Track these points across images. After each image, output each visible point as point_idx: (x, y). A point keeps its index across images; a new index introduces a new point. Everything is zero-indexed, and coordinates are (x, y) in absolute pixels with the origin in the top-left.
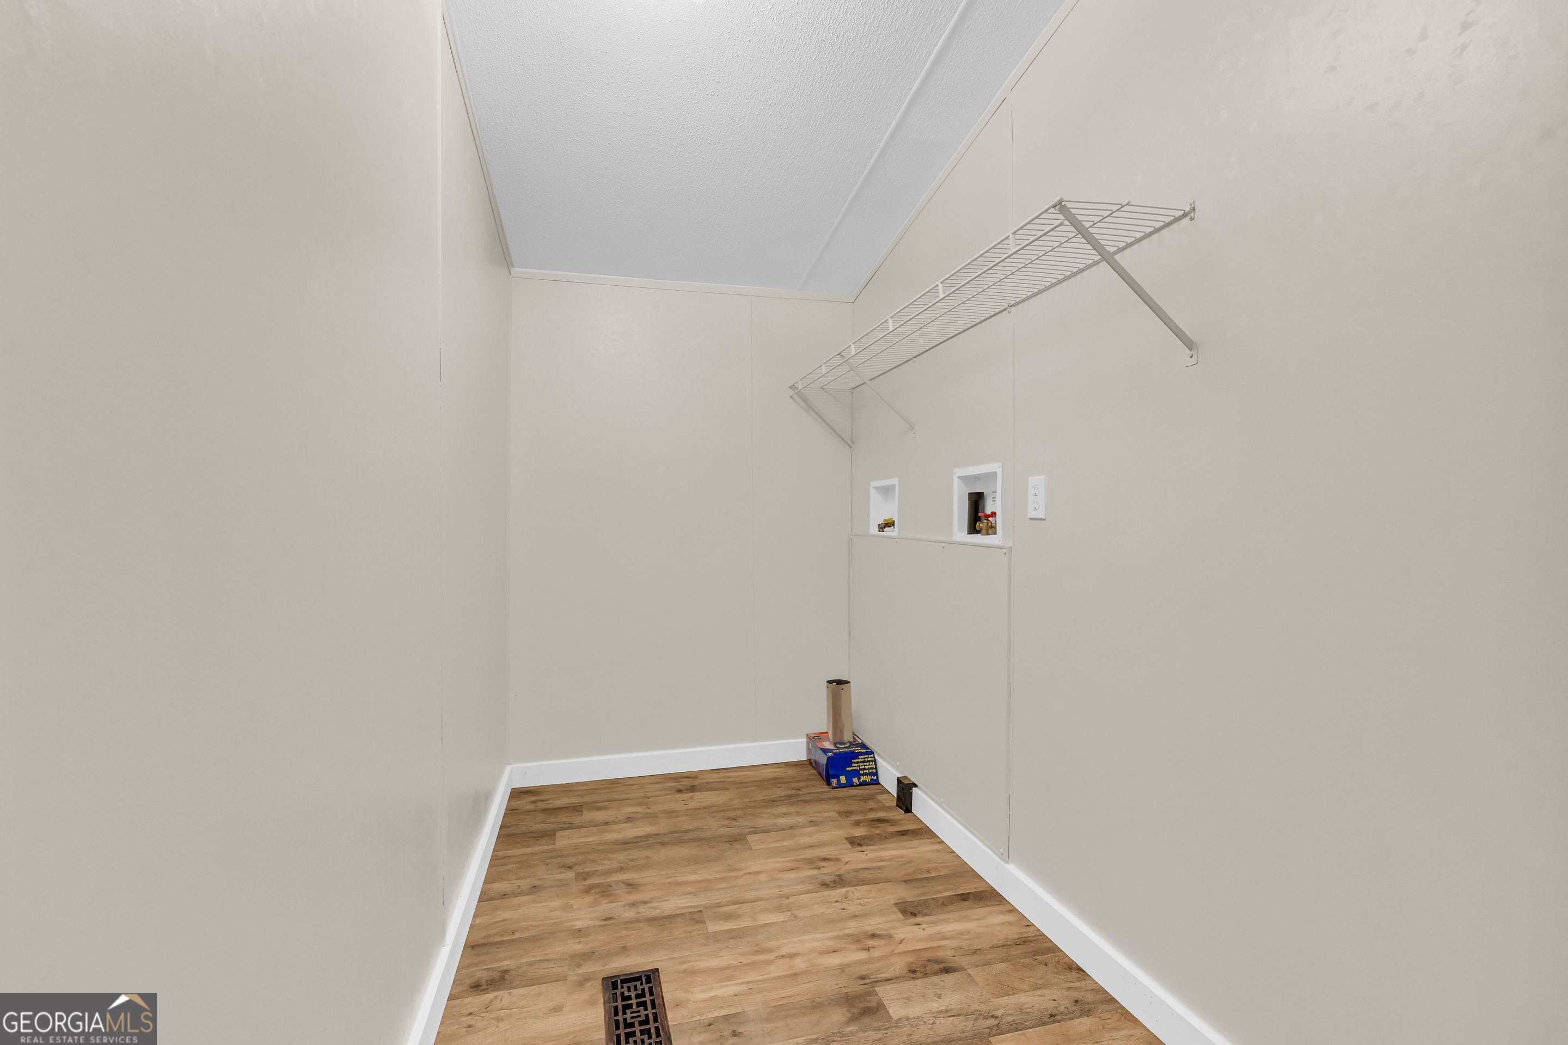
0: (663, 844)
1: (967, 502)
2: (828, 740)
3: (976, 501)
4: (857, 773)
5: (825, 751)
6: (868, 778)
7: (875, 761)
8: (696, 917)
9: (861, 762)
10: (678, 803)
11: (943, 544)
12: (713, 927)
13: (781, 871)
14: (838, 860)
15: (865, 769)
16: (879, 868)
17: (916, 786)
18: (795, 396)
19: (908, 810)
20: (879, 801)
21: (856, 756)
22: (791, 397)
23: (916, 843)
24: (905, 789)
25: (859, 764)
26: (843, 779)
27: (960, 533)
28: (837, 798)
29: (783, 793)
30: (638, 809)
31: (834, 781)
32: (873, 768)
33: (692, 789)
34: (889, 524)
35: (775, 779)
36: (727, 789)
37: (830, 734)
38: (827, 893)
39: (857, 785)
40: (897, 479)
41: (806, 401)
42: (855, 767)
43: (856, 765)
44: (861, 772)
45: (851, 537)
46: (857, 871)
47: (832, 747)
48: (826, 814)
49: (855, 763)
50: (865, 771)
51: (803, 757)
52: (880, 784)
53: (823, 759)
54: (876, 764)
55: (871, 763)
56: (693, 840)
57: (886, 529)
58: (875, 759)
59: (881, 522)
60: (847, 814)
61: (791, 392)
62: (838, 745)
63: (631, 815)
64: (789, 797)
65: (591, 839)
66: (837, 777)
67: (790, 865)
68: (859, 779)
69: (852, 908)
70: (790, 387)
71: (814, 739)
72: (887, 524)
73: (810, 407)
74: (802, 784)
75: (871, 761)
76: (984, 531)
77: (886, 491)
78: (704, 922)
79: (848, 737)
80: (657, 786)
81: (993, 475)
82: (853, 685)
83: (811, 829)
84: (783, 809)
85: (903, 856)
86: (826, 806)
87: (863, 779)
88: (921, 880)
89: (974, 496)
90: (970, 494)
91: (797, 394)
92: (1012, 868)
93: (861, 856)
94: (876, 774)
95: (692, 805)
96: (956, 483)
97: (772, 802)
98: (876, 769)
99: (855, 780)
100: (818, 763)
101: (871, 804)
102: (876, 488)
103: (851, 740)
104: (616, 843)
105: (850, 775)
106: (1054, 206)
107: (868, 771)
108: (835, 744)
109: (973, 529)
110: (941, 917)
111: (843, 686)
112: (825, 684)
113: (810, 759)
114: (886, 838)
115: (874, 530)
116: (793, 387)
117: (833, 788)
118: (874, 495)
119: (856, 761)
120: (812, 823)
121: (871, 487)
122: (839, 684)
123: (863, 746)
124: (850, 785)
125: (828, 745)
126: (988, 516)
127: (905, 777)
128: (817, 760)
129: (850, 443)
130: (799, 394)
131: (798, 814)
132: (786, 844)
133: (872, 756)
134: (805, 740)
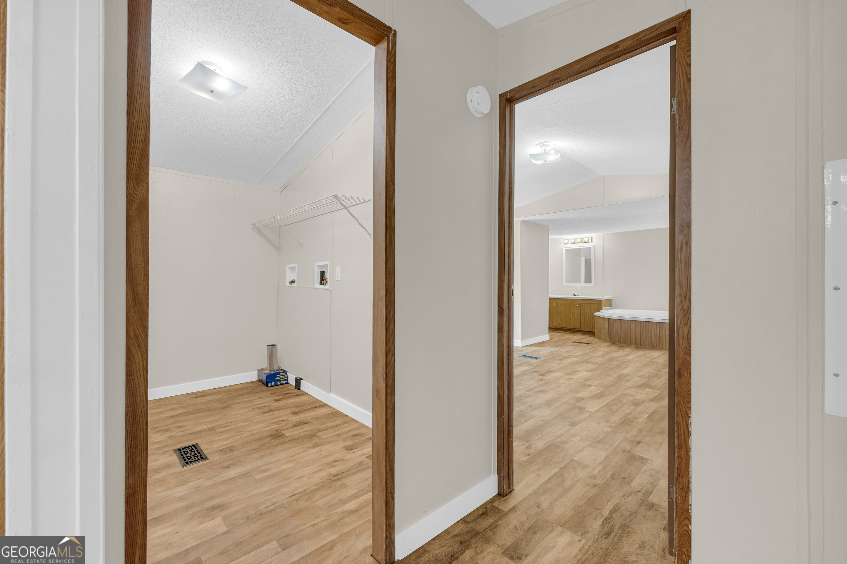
0: (192, 414)
1: (320, 274)
2: (267, 370)
3: (323, 274)
4: (279, 380)
5: (265, 373)
6: (284, 382)
7: (287, 375)
8: (212, 429)
9: (281, 376)
10: (197, 401)
11: (312, 289)
12: (218, 430)
13: (247, 412)
14: (270, 406)
15: (283, 378)
16: (286, 405)
17: (302, 379)
18: (255, 229)
19: (299, 389)
20: (288, 388)
21: (279, 373)
22: (252, 228)
23: (300, 397)
24: (298, 381)
25: (280, 377)
26: (273, 383)
27: (317, 285)
28: (270, 390)
29: (248, 391)
30: (176, 406)
31: (269, 384)
32: (286, 378)
33: (203, 396)
34: (293, 282)
35: (243, 388)
36: (220, 394)
37: (268, 368)
38: (265, 414)
39: (279, 385)
40: (297, 264)
41: (259, 230)
42: (278, 378)
43: (279, 377)
44: (281, 380)
45: (278, 287)
46: (277, 407)
47: (269, 372)
48: (266, 395)
49: (278, 376)
50: (283, 379)
51: (256, 379)
52: (288, 383)
53: (264, 378)
54: (287, 376)
55: (285, 376)
56: (206, 410)
57: (293, 283)
58: (287, 374)
59: (290, 281)
60: (274, 393)
61: (252, 227)
62: (271, 371)
63: (173, 408)
64: (250, 392)
65: (154, 418)
66: (271, 382)
67: (250, 410)
68: (280, 382)
69: (274, 416)
70: (252, 224)
71: (260, 371)
72: (293, 281)
73: (261, 233)
74: (255, 388)
75: (286, 375)
76: (324, 284)
77: (293, 269)
78: (215, 430)
79: (276, 368)
80: (184, 397)
81: (327, 265)
82: (278, 346)
83: (259, 400)
84: (247, 396)
85: (295, 401)
86: (265, 393)
87: (281, 382)
88: (301, 406)
89: (322, 272)
90: (320, 271)
91: (255, 228)
92: (332, 395)
93: (279, 403)
94: (287, 380)
95: (203, 401)
96: (316, 267)
97: (242, 395)
98: (287, 378)
99: (279, 383)
100: (263, 380)
101: (285, 390)
102: (289, 267)
103: (277, 369)
104: (168, 417)
105: (276, 381)
106: (334, 196)
107: (284, 379)
108: (270, 371)
109: (321, 284)
110: (306, 413)
111: (273, 346)
112: (266, 346)
113: (259, 380)
114: (289, 397)
115: (288, 284)
116: (253, 224)
117: (269, 387)
118: (288, 271)
119: (279, 375)
120: (259, 398)
121: (287, 267)
122: (272, 347)
123: (282, 370)
124: (276, 385)
125: (267, 372)
126: (326, 279)
127: (298, 377)
128: (262, 379)
129: (278, 249)
130: (257, 228)
131: (253, 396)
132: (248, 405)
133: (286, 373)
134: (257, 372)
